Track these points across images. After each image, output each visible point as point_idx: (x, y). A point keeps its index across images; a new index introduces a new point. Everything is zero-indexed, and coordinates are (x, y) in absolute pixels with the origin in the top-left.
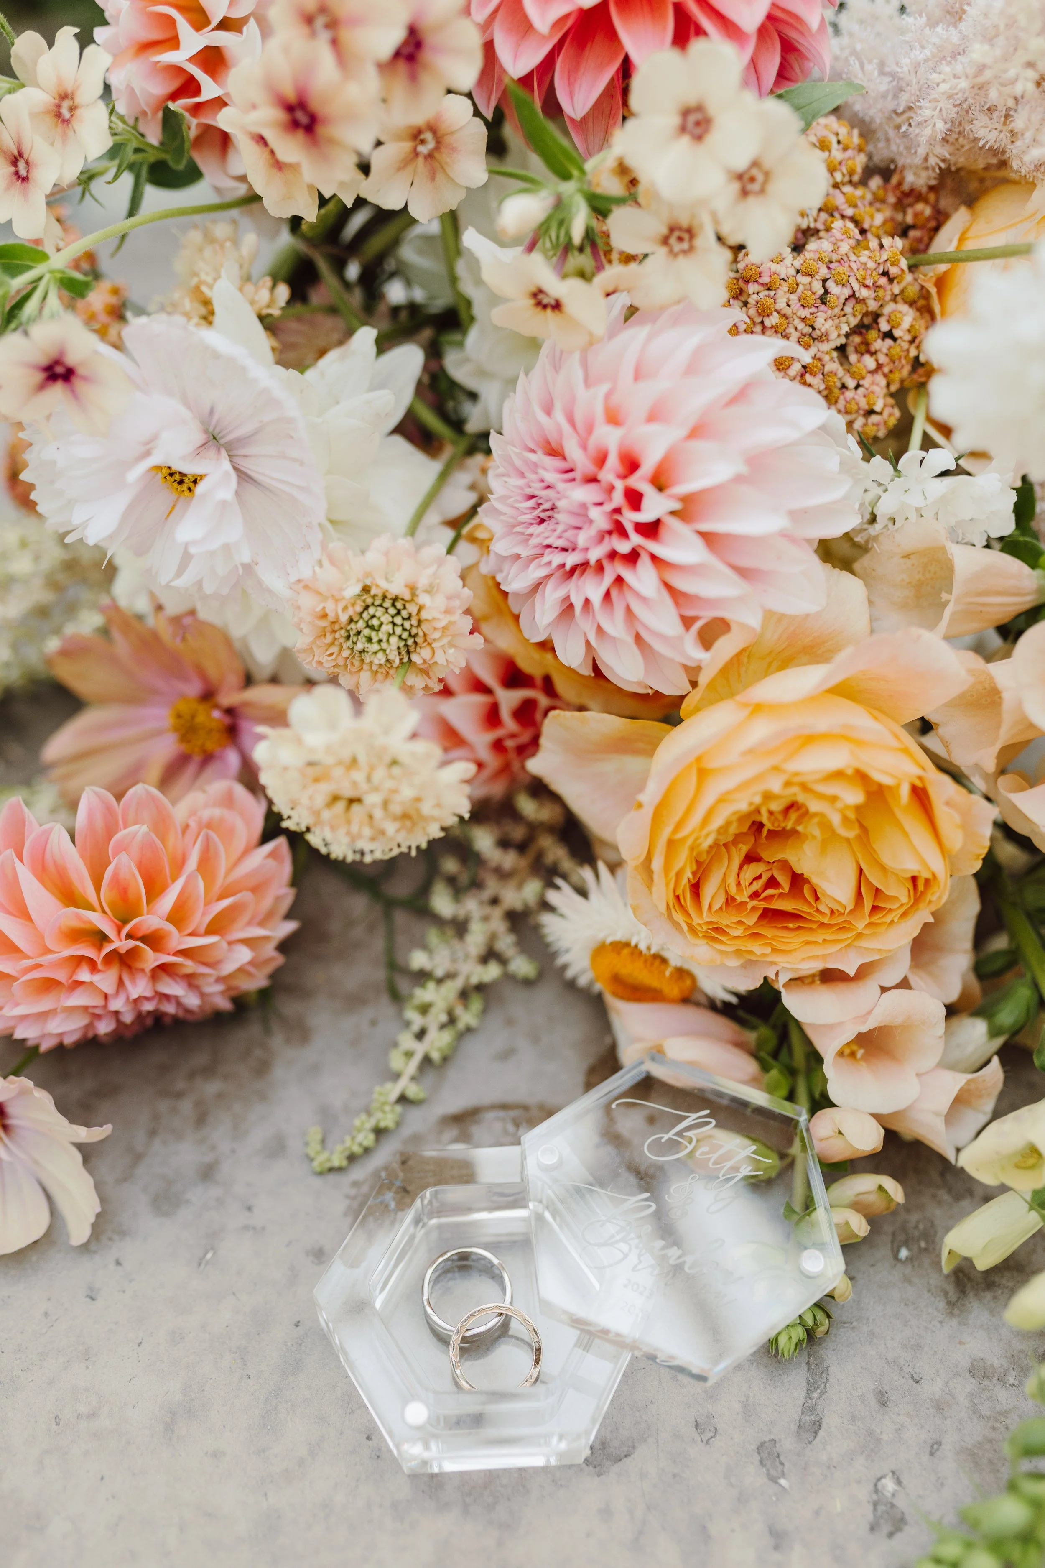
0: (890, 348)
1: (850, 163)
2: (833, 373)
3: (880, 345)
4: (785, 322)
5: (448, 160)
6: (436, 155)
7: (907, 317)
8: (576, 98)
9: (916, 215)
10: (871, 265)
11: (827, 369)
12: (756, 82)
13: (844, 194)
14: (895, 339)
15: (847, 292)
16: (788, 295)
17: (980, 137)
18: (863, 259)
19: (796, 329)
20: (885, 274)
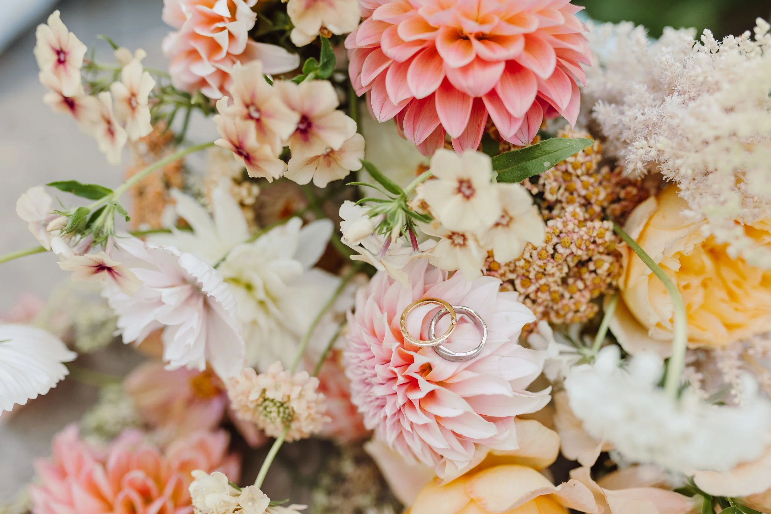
0: (594, 279)
1: (588, 164)
2: (555, 292)
3: (587, 276)
4: (528, 265)
5: (338, 158)
6: (331, 155)
7: (607, 263)
8: (416, 133)
9: (628, 193)
10: (586, 237)
11: (552, 289)
12: (527, 130)
13: (582, 181)
14: (597, 274)
15: (568, 252)
16: (531, 251)
17: (664, 174)
18: (582, 233)
19: (534, 269)
20: (594, 242)
